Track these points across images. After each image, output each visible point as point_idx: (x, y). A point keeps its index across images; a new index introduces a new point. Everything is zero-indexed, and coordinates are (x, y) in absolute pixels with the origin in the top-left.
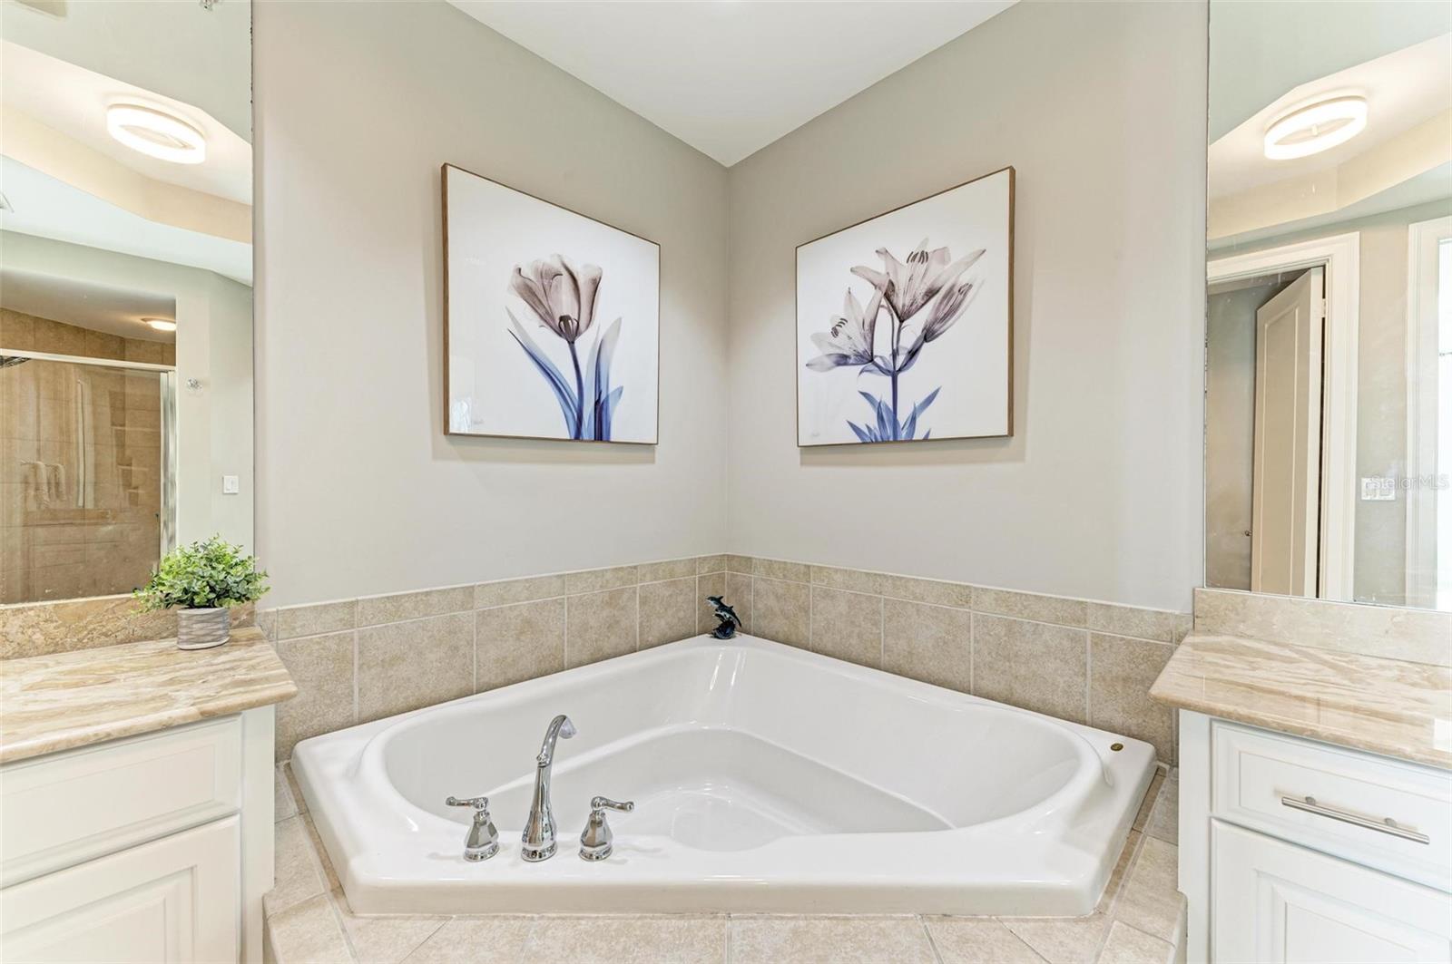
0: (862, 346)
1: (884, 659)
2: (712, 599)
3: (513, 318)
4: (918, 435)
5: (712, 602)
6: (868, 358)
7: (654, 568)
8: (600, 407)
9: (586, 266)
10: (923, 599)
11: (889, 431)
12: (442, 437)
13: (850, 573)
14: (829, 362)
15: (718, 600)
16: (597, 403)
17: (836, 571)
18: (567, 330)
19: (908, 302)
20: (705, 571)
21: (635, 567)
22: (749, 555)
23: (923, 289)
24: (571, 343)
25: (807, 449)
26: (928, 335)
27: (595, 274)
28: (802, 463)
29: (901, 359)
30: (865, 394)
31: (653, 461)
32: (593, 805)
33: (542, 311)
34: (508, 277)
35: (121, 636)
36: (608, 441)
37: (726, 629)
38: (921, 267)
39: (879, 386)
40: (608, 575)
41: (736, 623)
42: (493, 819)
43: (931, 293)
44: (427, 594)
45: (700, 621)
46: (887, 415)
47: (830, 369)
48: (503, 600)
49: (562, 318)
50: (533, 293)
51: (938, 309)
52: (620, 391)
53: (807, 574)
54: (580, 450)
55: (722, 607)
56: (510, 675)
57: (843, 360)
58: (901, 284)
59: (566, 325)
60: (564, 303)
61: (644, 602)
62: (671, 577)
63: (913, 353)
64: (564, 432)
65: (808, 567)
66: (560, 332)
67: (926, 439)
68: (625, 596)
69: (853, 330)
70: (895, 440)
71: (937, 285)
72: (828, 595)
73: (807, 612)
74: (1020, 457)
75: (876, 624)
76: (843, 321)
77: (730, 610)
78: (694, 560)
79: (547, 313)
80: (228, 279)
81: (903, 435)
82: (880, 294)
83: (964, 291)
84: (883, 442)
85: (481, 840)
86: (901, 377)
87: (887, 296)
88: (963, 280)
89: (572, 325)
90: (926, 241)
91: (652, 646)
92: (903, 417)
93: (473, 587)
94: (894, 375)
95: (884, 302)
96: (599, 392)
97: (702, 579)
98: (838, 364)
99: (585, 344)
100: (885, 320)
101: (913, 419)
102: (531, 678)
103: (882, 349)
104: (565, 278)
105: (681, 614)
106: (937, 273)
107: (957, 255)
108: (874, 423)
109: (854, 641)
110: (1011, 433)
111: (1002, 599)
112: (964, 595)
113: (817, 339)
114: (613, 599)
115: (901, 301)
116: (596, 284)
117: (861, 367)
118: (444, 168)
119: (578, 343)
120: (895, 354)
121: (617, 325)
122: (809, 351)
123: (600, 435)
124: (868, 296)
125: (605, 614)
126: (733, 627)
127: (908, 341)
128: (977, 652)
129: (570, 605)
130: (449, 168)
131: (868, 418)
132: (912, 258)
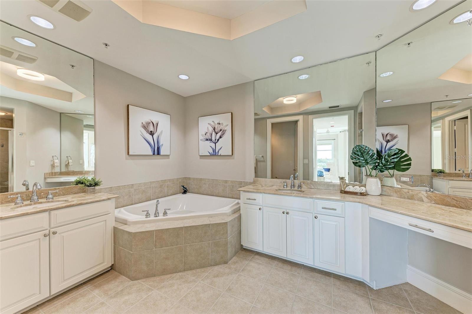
0: (210, 138)
1: (215, 194)
2: (182, 186)
3: (141, 132)
4: (219, 154)
5: (182, 187)
6: (211, 140)
7: (170, 180)
8: (158, 148)
9: (155, 121)
10: (220, 183)
11: (215, 153)
12: (127, 155)
13: (209, 179)
14: (204, 140)
15: (183, 186)
16: (158, 147)
17: (206, 179)
18: (152, 134)
19: (217, 131)
20: (180, 180)
21: (165, 180)
22: (190, 177)
23: (219, 129)
24: (153, 136)
25: (201, 156)
26: (220, 137)
27: (157, 122)
28: (200, 159)
29: (216, 141)
30: (210, 146)
31: (169, 158)
32: (165, 209)
33: (147, 130)
34: (140, 124)
35: (74, 193)
36: (160, 155)
37: (185, 192)
38: (219, 125)
39: (213, 145)
40: (160, 182)
41: (187, 191)
42: (149, 213)
43: (221, 130)
44: (125, 185)
45: (179, 191)
46: (214, 151)
47: (205, 141)
48: (139, 187)
49: (151, 131)
50: (145, 127)
51: (222, 133)
52: (162, 145)
53: (201, 180)
54: (154, 157)
55: (184, 188)
56: (141, 201)
57: (207, 140)
58: (216, 128)
59: (152, 133)
60: (151, 128)
61: (167, 187)
62: (173, 182)
63: (218, 140)
64: (151, 153)
65: (201, 179)
66: (150, 134)
67: (220, 155)
68: (164, 186)
69: (208, 134)
70: (216, 155)
71: (222, 129)
72: (205, 184)
73: (201, 187)
74: (234, 159)
75: (213, 188)
76: (207, 133)
77: (186, 188)
78: (178, 179)
79: (148, 131)
80: (32, 103)
81: (217, 154)
82: (213, 129)
83: (225, 131)
84: (214, 155)
85: (148, 215)
86: (216, 144)
87: (214, 129)
88: (225, 129)
89: (153, 133)
90: (220, 121)
91: (169, 196)
92: (217, 151)
93: (133, 184)
94: (215, 143)
95: (213, 130)
96: (158, 145)
97: (180, 182)
98: (206, 140)
99: (155, 136)
100: (214, 134)
101: (218, 152)
102: (144, 202)
103: (213, 139)
104: (151, 123)
105: (175, 190)
106: (221, 127)
107: (224, 125)
108: (212, 152)
109: (209, 192)
110: (232, 154)
111: (232, 182)
112: (226, 182)
113: (202, 135)
114: (161, 186)
115: (216, 131)
116: (157, 124)
117: (210, 141)
118: (128, 105)
119: (154, 136)
120: (215, 140)
121: (162, 132)
122: (201, 137)
123: (158, 153)
124: (211, 129)
125: (159, 190)
126: (186, 191)
127: (217, 138)
128: (228, 191)
129: (152, 187)
130: (129, 105)
131: (211, 151)
132: (218, 123)
